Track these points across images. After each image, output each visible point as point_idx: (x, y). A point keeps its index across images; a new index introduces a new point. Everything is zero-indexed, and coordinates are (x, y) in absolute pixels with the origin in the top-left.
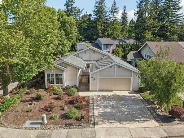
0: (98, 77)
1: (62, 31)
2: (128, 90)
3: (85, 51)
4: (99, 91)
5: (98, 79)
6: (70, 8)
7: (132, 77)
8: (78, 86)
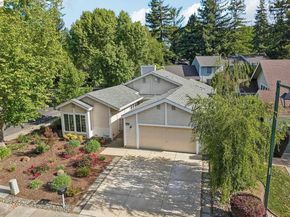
0: (138, 124)
1: (122, 46)
2: (192, 151)
3: (144, 79)
4: (140, 148)
5: (138, 127)
6: (157, 8)
8: (111, 137)
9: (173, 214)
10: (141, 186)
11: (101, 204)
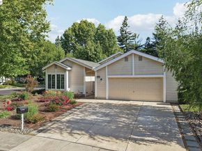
0: (107, 77)
2: (159, 100)
5: (107, 79)
7: (164, 76)
8: (84, 93)
9: (146, 141)
10: (108, 119)
11: (61, 129)
